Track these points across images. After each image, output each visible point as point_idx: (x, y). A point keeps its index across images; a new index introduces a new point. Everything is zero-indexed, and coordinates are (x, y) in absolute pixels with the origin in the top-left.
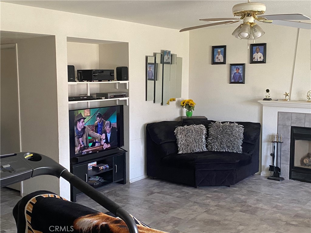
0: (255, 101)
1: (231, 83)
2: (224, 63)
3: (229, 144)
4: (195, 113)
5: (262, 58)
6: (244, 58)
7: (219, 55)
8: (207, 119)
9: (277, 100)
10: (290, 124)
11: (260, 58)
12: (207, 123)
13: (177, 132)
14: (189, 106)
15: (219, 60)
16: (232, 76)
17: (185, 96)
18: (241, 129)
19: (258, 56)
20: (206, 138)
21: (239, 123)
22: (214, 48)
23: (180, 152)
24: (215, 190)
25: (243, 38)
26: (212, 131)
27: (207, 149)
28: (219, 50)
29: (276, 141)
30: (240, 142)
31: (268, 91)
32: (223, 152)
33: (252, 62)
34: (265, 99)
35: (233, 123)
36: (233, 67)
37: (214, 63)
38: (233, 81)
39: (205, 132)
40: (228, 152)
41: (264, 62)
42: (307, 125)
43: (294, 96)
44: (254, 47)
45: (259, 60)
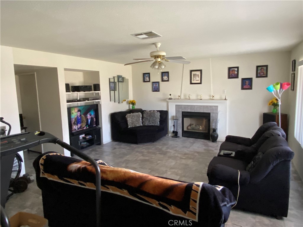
0: (164, 100)
1: (153, 91)
2: (149, 81)
3: (153, 122)
4: (136, 107)
5: (167, 79)
6: (159, 79)
7: (147, 77)
8: (142, 110)
9: (175, 99)
10: (181, 110)
11: (166, 79)
12: (142, 111)
13: (127, 117)
14: (133, 103)
15: (147, 80)
16: (154, 88)
17: (131, 98)
18: (159, 114)
19: (165, 78)
20: (142, 119)
21: (158, 111)
22: (144, 74)
23: (129, 127)
24: (147, 144)
25: (156, 69)
26: (145, 116)
27: (143, 124)
28: (147, 75)
29: (175, 119)
30: (158, 120)
31: (170, 95)
32: (150, 126)
33: (163, 81)
34: (169, 99)
35: (155, 111)
36: (154, 83)
37: (144, 81)
38: (154, 90)
39: (141, 116)
40: (153, 125)
41: (168, 81)
42: (189, 111)
43: (182, 97)
44: (163, 74)
45: (166, 80)
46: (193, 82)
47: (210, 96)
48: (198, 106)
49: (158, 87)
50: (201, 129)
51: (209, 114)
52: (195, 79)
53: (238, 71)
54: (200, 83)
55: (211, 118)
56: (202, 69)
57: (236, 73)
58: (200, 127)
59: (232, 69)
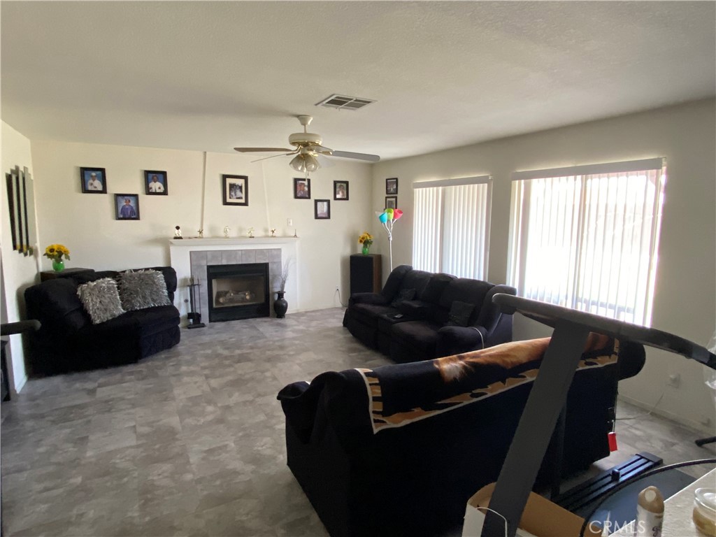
0: (165, 243)
2: (104, 191)
3: (155, 298)
5: (162, 188)
6: (137, 187)
7: (94, 180)
9: (190, 238)
10: (204, 264)
11: (159, 188)
15: (95, 187)
16: (120, 210)
19: (157, 186)
20: (120, 296)
21: (156, 269)
22: (84, 170)
23: (96, 323)
26: (125, 284)
27: (125, 310)
28: (94, 174)
29: (192, 285)
30: (165, 291)
31: (178, 228)
32: (149, 308)
33: (149, 192)
34: (176, 238)
35: (148, 269)
36: (120, 198)
37: (85, 190)
38: (121, 216)
39: (116, 287)
40: (155, 307)
41: (165, 193)
42: (224, 262)
43: (205, 233)
44: (150, 176)
45: (158, 191)
46: (229, 200)
47: (266, 230)
48: (243, 252)
49: (134, 208)
50: (248, 297)
51: (266, 266)
52: (233, 194)
53: (309, 186)
54: (246, 204)
55: (270, 273)
56: (246, 175)
57: (306, 189)
58: (245, 294)
59: (300, 182)
